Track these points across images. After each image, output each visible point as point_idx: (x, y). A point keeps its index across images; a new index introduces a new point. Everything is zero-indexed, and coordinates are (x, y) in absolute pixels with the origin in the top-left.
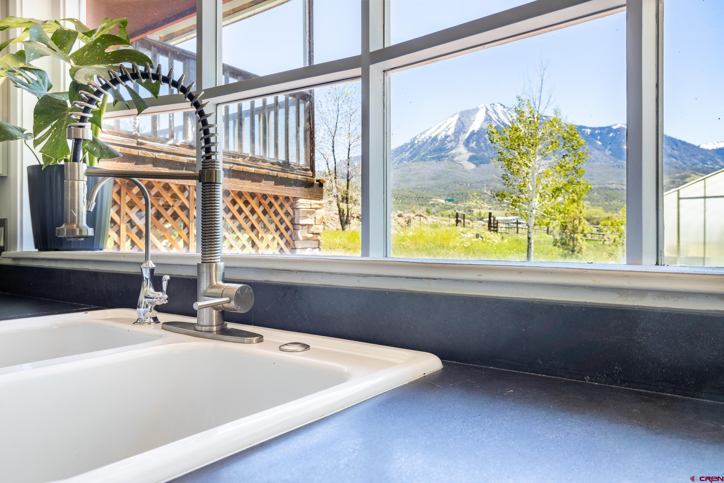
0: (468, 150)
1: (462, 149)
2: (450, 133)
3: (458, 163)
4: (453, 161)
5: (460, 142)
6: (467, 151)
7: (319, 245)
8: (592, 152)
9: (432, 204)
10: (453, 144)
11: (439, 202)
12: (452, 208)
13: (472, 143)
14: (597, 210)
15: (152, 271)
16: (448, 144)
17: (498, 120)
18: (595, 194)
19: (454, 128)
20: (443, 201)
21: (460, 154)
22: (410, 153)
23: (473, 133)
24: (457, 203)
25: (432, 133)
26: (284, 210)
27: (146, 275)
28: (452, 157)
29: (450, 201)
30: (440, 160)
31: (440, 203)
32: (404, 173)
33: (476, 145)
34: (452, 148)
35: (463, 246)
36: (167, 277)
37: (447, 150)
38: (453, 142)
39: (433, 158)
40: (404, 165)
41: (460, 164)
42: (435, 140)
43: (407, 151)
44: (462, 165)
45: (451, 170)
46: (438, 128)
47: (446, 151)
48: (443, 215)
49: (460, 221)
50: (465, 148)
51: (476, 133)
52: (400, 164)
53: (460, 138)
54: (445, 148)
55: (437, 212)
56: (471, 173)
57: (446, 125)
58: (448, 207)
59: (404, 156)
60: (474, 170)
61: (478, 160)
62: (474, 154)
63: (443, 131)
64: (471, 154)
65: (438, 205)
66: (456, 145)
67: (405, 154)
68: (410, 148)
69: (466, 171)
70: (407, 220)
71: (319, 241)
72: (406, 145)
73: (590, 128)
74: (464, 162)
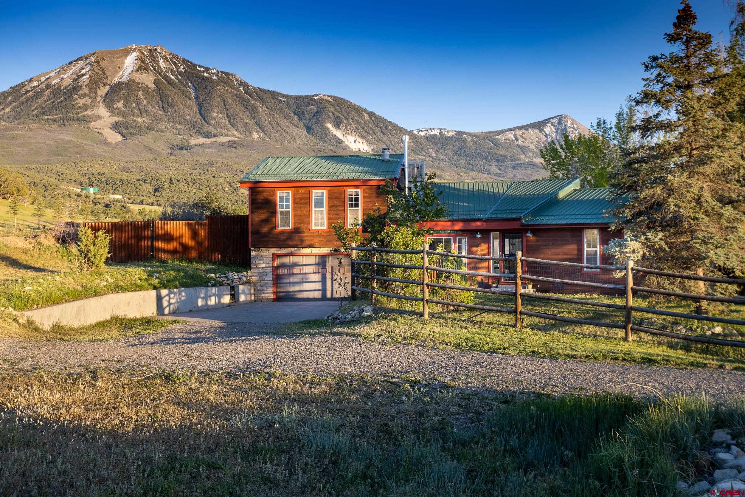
0: (112, 112)
1: (101, 109)
3: (96, 132)
4: (88, 128)
5: (97, 98)
6: (109, 114)
10: (87, 101)
16: (79, 100)
19: (88, 76)
20: (76, 190)
21: (99, 117)
22: (14, 109)
23: (119, 87)
25: (50, 80)
28: (88, 122)
30: (65, 125)
33: (124, 105)
34: (85, 107)
37: (77, 109)
38: (87, 98)
39: (54, 121)
41: (99, 133)
42: (55, 91)
43: (8, 106)
44: (102, 134)
45: (83, 142)
46: (61, 73)
47: (75, 111)
50: (107, 109)
51: (124, 86)
53: (99, 92)
54: (73, 105)
56: (115, 148)
57: (74, 70)
60: (121, 143)
61: (127, 128)
62: (121, 119)
63: (68, 78)
64: (116, 119)
66: (91, 103)
67: (6, 109)
69: (108, 145)
73: (285, 96)
74: (105, 130)
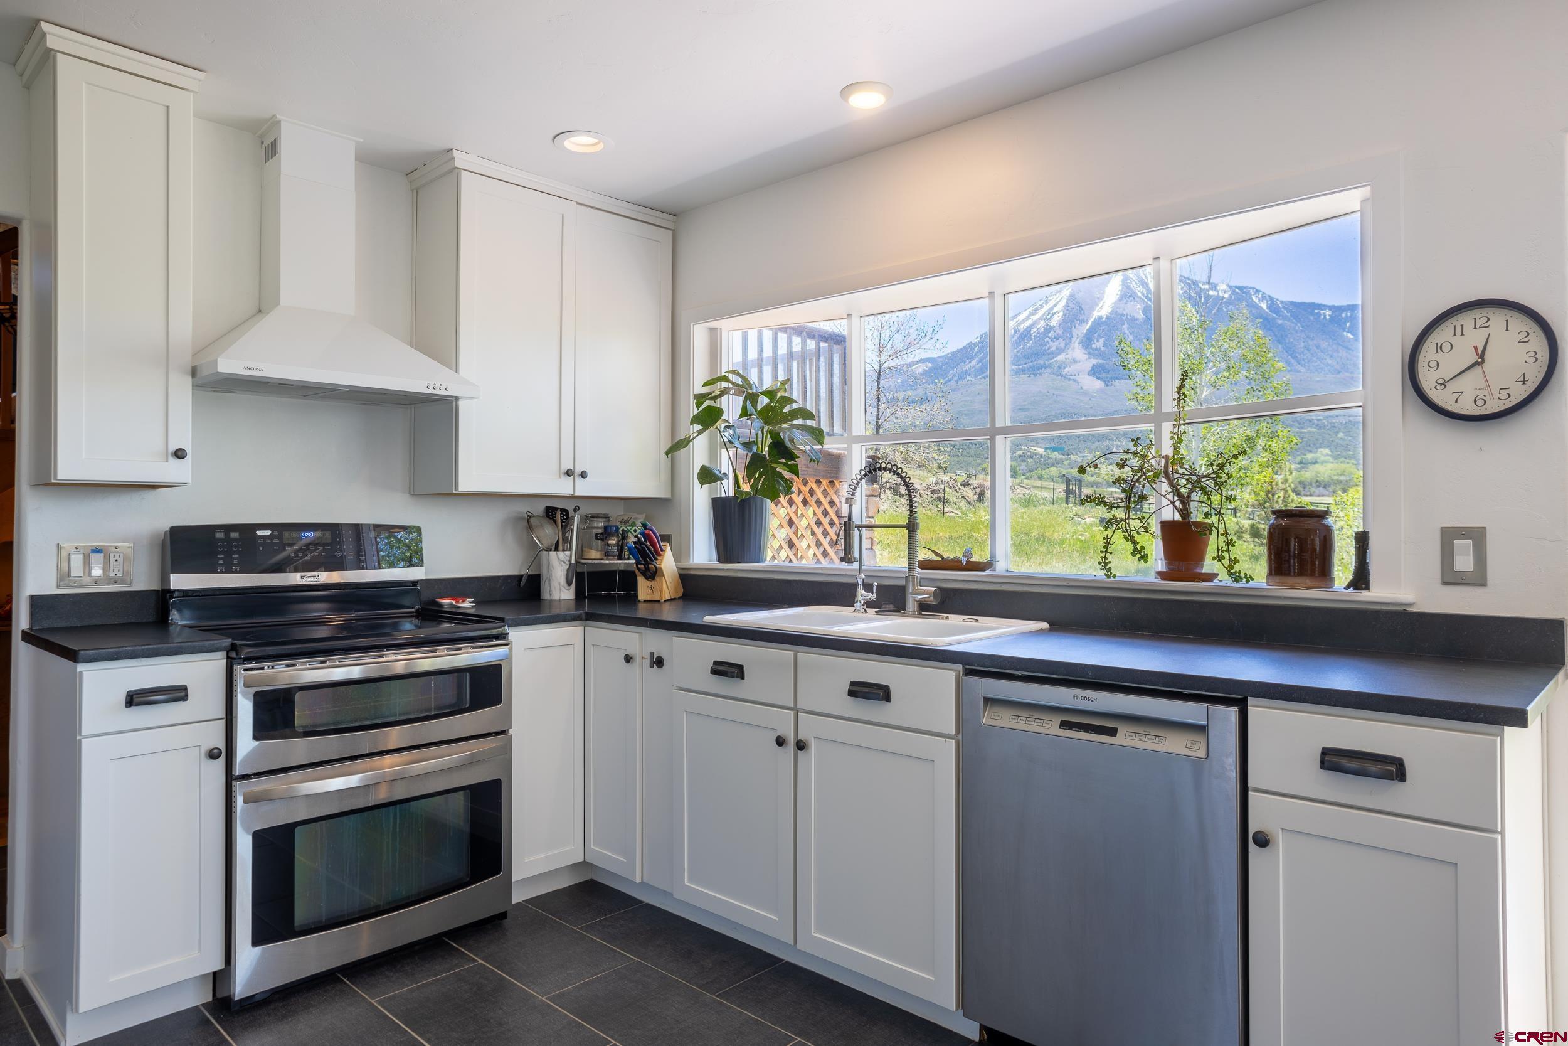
0: (1089, 353)
1: (1077, 352)
2: (1054, 322)
3: (1070, 379)
4: (1061, 375)
5: (1073, 340)
6: (1087, 356)
7: (872, 544)
8: (1335, 354)
9: (1020, 456)
10: (1062, 343)
11: (1033, 451)
12: (1059, 463)
13: (1098, 341)
14: (1343, 466)
15: (863, 579)
16: (1051, 343)
17: (1147, 297)
18: (1341, 435)
19: (1061, 314)
20: (1041, 451)
21: (1074, 361)
22: (980, 361)
23: (1099, 322)
24: (1068, 455)
25: (1020, 324)
26: (828, 499)
27: (860, 583)
28: (1060, 368)
29: (1054, 450)
30: (1035, 375)
31: (1036, 454)
32: (968, 398)
33: (1104, 345)
34: (1060, 351)
35: (1078, 539)
36: (876, 584)
37: (1049, 354)
38: (1060, 340)
39: (1023, 370)
40: (967, 385)
41: (1074, 381)
42: (1025, 336)
43: (972, 358)
44: (1078, 383)
45: (1056, 393)
46: (1031, 314)
47: (1046, 357)
48: (1040, 478)
49: (1073, 492)
50: (1083, 351)
51: (1105, 322)
52: (960, 382)
53: (1075, 332)
54: (1045, 350)
55: (1031, 471)
56: (1094, 397)
57: (1046, 308)
58: (1050, 461)
59: (967, 368)
60: (1101, 391)
61: (1109, 371)
62: (1101, 361)
63: (1040, 319)
64: (1094, 361)
65: (1031, 457)
66: (1066, 345)
67: (970, 363)
68: (980, 351)
69: (1085, 393)
70: (978, 490)
71: (872, 539)
72: (970, 346)
73: (1330, 308)
74: (1081, 376)
